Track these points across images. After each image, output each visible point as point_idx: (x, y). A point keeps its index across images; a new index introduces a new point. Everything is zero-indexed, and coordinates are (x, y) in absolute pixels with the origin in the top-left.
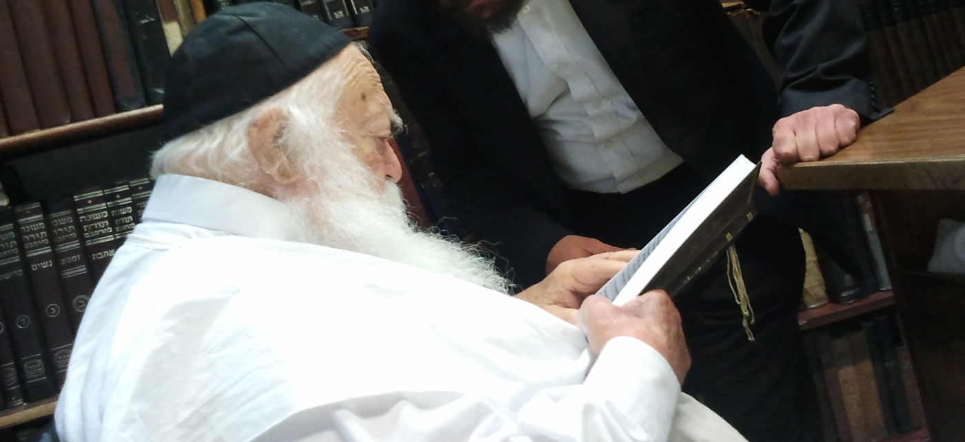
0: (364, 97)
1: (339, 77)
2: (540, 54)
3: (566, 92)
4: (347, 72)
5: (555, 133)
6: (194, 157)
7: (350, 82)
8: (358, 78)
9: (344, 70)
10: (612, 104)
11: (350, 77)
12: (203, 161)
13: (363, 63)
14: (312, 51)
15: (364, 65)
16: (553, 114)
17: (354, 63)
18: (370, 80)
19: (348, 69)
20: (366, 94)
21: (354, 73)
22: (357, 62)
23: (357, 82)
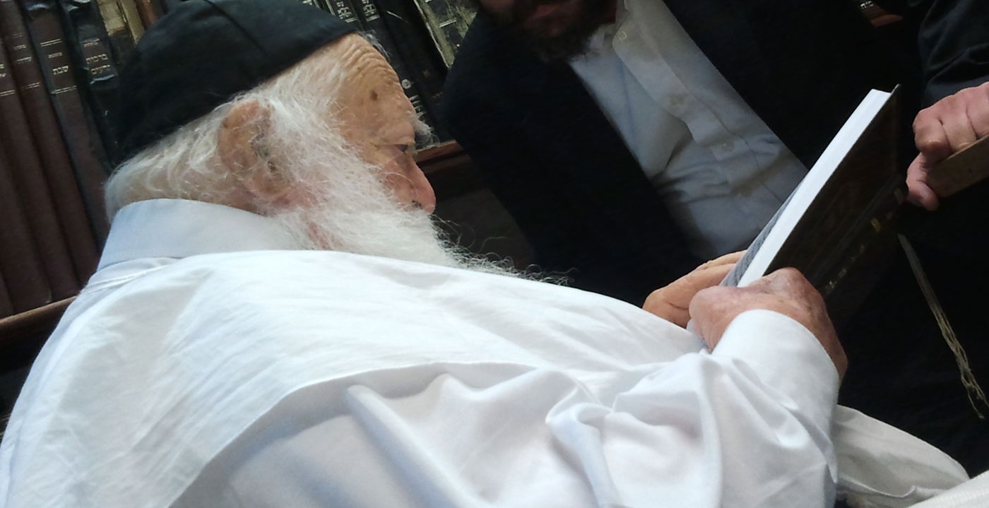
0: (374, 96)
1: (337, 65)
2: (645, 87)
3: (687, 138)
4: (349, 61)
5: (679, 194)
6: (149, 176)
7: (356, 74)
8: (365, 70)
9: (346, 59)
10: (746, 143)
11: (354, 69)
12: (161, 179)
13: (372, 54)
14: (301, 34)
15: (373, 57)
16: (674, 171)
17: (358, 51)
18: (383, 75)
19: (351, 59)
20: (377, 92)
21: (360, 63)
22: (364, 53)
23: (364, 75)
